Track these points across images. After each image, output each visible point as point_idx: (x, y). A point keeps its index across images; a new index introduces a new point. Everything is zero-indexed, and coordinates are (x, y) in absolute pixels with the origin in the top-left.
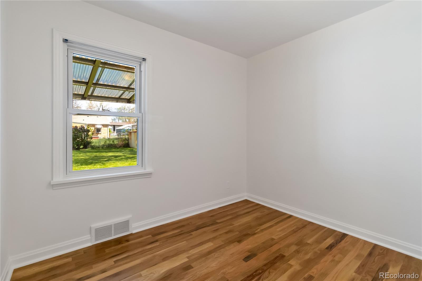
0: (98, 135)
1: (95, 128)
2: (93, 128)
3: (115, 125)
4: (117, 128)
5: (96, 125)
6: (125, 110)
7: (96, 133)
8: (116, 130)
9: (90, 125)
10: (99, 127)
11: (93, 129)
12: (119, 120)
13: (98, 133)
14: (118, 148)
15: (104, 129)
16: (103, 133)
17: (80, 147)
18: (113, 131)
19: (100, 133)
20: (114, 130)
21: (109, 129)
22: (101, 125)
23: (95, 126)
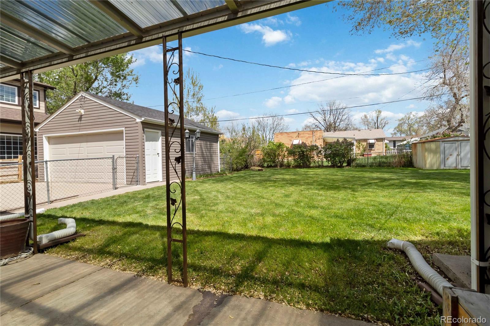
0: (371, 151)
1: (367, 144)
2: (365, 143)
3: (395, 141)
4: (398, 144)
5: (369, 139)
6: (410, 120)
7: (369, 150)
8: (396, 146)
9: (361, 140)
10: (372, 141)
11: (365, 145)
12: (401, 134)
13: (372, 150)
14: (393, 168)
15: (378, 144)
16: (378, 150)
17: (343, 164)
18: (393, 148)
19: (373, 149)
20: (394, 146)
21: (386, 145)
22: (374, 139)
23: (367, 141)
